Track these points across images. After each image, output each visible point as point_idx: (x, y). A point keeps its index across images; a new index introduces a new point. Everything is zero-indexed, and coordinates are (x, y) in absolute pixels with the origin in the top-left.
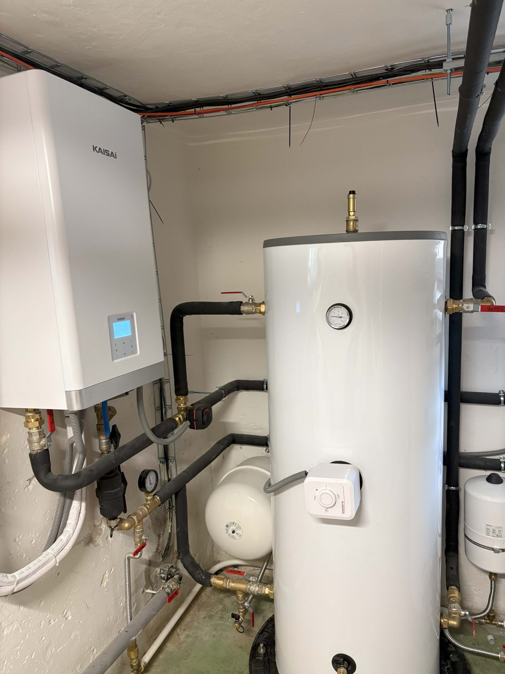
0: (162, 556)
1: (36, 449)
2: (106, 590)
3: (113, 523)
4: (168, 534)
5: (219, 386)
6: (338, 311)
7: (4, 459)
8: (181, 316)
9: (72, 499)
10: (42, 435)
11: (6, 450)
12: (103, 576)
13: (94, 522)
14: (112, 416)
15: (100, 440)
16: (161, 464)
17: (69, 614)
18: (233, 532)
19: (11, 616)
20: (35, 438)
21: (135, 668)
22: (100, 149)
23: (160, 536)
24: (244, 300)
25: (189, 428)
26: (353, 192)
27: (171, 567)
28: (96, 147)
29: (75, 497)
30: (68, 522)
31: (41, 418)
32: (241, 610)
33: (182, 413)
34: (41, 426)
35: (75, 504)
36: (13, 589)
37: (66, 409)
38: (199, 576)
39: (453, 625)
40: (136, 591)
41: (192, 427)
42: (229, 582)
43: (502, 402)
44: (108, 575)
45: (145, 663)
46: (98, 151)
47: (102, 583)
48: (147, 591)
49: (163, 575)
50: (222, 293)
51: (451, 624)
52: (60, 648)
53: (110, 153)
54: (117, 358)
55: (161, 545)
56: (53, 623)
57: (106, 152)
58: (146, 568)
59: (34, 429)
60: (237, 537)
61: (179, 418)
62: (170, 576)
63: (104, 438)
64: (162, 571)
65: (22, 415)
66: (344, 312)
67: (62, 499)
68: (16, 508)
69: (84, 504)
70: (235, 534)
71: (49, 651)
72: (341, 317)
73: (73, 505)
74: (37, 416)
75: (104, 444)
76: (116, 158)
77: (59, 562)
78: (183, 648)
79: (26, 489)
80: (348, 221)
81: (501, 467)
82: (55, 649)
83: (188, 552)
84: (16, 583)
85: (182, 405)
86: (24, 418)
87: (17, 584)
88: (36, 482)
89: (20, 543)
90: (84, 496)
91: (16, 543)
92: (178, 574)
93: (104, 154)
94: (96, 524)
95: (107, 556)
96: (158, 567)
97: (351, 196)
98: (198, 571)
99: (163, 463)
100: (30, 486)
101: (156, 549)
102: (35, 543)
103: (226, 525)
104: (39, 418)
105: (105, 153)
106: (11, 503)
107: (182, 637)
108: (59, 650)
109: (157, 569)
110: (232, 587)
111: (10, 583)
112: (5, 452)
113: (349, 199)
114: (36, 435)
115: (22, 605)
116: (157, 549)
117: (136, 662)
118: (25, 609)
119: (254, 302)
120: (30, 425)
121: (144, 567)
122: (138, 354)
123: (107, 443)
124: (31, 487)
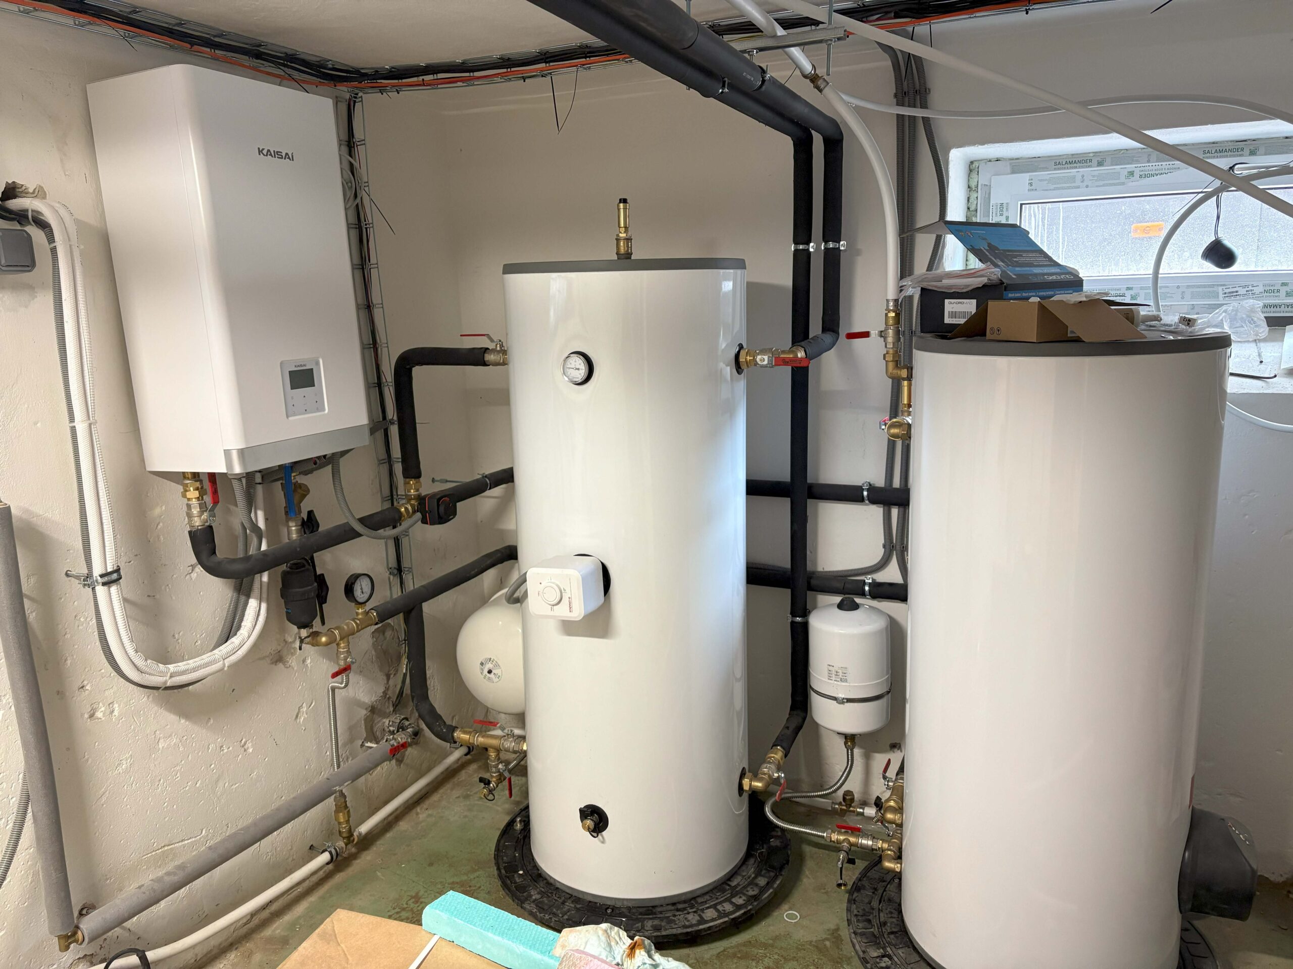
0: (393, 705)
1: (197, 524)
2: (304, 728)
3: (304, 633)
4: (402, 675)
5: (481, 473)
6: (575, 362)
7: (158, 537)
8: (408, 367)
9: (248, 596)
10: (203, 507)
11: (161, 524)
12: (299, 709)
13: (284, 636)
14: (304, 496)
15: (288, 527)
16: (392, 577)
17: (249, 745)
18: (490, 672)
19: (168, 727)
20: (195, 511)
21: (345, 835)
22: (269, 151)
23: (390, 677)
24: (491, 346)
25: (420, 522)
26: (624, 201)
27: (403, 719)
28: (263, 149)
29: (252, 595)
30: (242, 624)
31: (202, 488)
32: (494, 775)
33: (413, 502)
34: (202, 498)
35: (253, 603)
36: (166, 682)
37: (225, 472)
38: (439, 729)
39: (757, 786)
40: (351, 740)
41: (424, 521)
42: (478, 737)
43: (866, 498)
44: (305, 709)
45: (360, 834)
46: (265, 154)
47: (297, 716)
48: (367, 745)
49: (392, 729)
50: (461, 336)
51: (754, 786)
52: (235, 784)
53: (284, 155)
54: (295, 415)
55: (391, 689)
56: (226, 750)
57: (278, 154)
58: (366, 714)
59: (194, 500)
60: (496, 680)
61: (406, 509)
62: (401, 728)
63: (294, 524)
64: (391, 723)
65: (178, 483)
66: (580, 363)
67: (235, 595)
68: (174, 598)
69: (264, 606)
70: (492, 675)
71: (221, 784)
72: (578, 369)
73: (250, 604)
74: (198, 484)
75: (294, 532)
76: (293, 160)
77: (228, 667)
78: (419, 828)
79: (188, 576)
80: (618, 240)
81: (864, 590)
82: (229, 784)
83: (427, 697)
84: (169, 674)
85: (412, 491)
86: (182, 487)
87: (171, 677)
88: (201, 571)
89: (180, 641)
90: (264, 595)
91: (175, 640)
92: (413, 727)
93: (275, 157)
94: (287, 640)
95: (304, 684)
96: (387, 718)
97: (622, 205)
98: (437, 722)
99: (394, 575)
100: (192, 574)
101: (383, 692)
102: (201, 644)
103: (480, 662)
104: (200, 487)
105: (277, 156)
106: (168, 590)
107: (422, 817)
108: (234, 787)
109: (384, 720)
110: (481, 743)
111: (162, 674)
112: (159, 527)
113: (619, 209)
114: (195, 508)
115: (183, 718)
116: (385, 693)
117: (345, 827)
118: (187, 723)
119: (503, 348)
120: (189, 495)
121: (363, 712)
122: (327, 411)
123: (298, 531)
124: (194, 575)
